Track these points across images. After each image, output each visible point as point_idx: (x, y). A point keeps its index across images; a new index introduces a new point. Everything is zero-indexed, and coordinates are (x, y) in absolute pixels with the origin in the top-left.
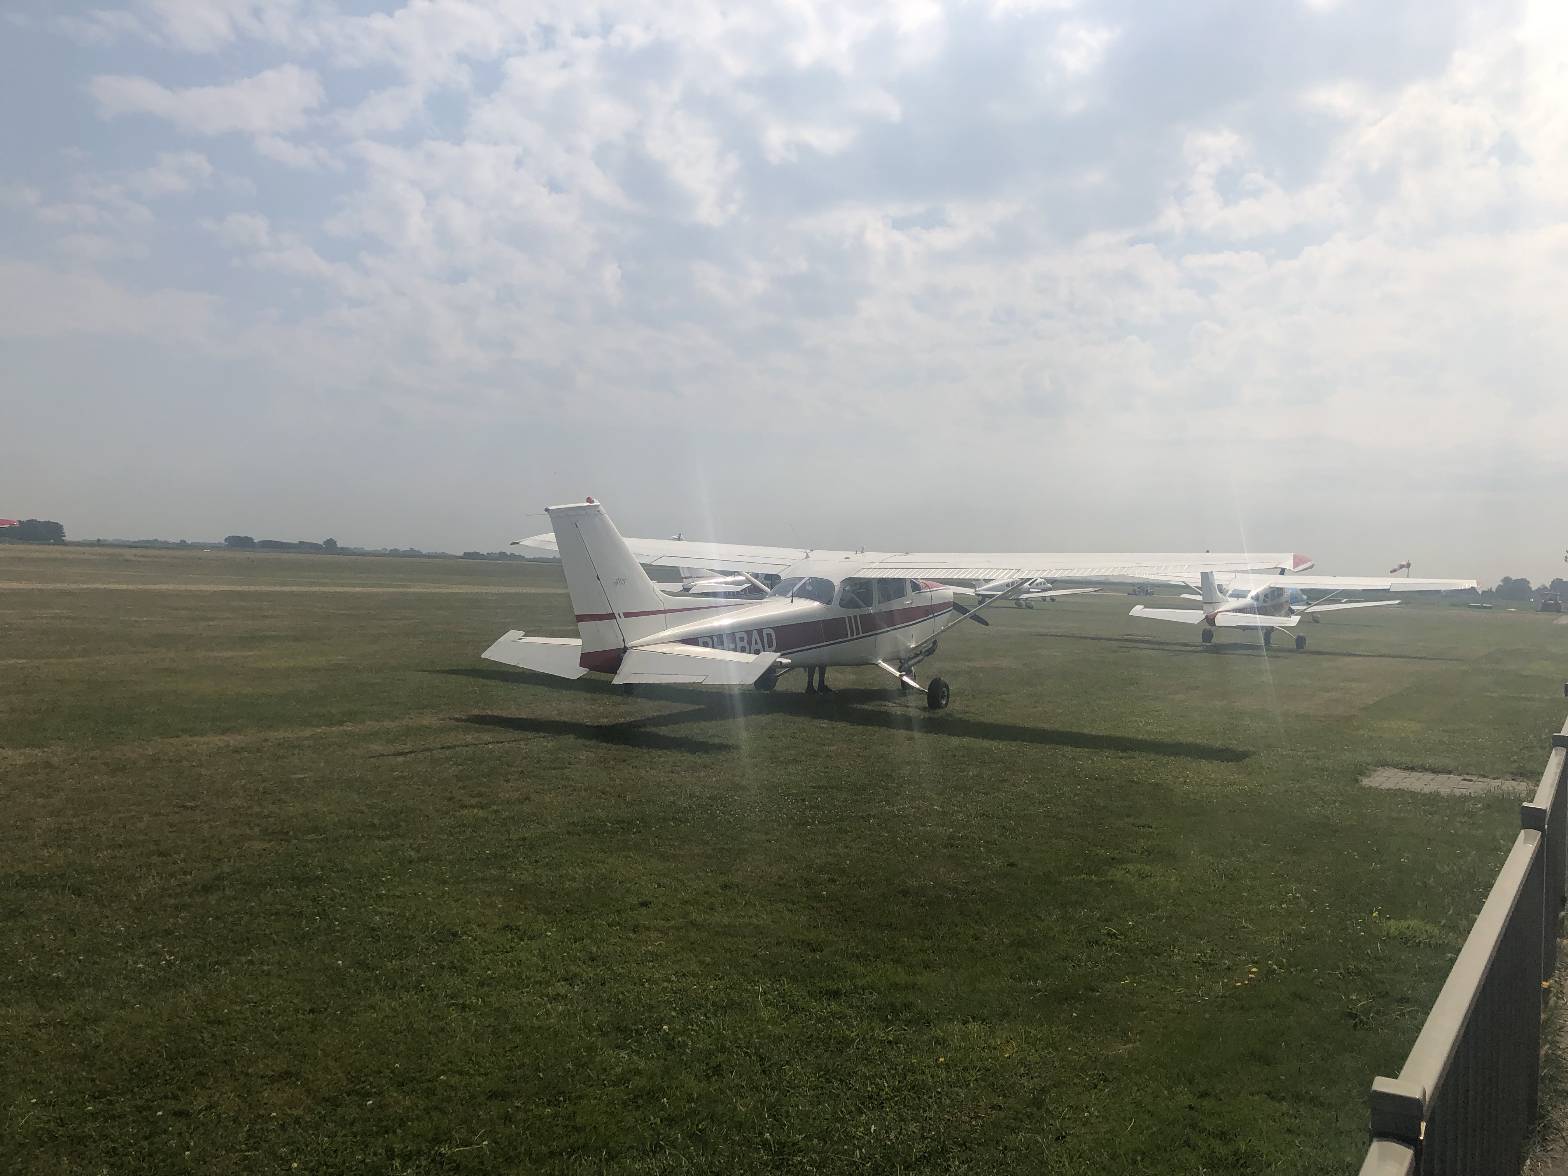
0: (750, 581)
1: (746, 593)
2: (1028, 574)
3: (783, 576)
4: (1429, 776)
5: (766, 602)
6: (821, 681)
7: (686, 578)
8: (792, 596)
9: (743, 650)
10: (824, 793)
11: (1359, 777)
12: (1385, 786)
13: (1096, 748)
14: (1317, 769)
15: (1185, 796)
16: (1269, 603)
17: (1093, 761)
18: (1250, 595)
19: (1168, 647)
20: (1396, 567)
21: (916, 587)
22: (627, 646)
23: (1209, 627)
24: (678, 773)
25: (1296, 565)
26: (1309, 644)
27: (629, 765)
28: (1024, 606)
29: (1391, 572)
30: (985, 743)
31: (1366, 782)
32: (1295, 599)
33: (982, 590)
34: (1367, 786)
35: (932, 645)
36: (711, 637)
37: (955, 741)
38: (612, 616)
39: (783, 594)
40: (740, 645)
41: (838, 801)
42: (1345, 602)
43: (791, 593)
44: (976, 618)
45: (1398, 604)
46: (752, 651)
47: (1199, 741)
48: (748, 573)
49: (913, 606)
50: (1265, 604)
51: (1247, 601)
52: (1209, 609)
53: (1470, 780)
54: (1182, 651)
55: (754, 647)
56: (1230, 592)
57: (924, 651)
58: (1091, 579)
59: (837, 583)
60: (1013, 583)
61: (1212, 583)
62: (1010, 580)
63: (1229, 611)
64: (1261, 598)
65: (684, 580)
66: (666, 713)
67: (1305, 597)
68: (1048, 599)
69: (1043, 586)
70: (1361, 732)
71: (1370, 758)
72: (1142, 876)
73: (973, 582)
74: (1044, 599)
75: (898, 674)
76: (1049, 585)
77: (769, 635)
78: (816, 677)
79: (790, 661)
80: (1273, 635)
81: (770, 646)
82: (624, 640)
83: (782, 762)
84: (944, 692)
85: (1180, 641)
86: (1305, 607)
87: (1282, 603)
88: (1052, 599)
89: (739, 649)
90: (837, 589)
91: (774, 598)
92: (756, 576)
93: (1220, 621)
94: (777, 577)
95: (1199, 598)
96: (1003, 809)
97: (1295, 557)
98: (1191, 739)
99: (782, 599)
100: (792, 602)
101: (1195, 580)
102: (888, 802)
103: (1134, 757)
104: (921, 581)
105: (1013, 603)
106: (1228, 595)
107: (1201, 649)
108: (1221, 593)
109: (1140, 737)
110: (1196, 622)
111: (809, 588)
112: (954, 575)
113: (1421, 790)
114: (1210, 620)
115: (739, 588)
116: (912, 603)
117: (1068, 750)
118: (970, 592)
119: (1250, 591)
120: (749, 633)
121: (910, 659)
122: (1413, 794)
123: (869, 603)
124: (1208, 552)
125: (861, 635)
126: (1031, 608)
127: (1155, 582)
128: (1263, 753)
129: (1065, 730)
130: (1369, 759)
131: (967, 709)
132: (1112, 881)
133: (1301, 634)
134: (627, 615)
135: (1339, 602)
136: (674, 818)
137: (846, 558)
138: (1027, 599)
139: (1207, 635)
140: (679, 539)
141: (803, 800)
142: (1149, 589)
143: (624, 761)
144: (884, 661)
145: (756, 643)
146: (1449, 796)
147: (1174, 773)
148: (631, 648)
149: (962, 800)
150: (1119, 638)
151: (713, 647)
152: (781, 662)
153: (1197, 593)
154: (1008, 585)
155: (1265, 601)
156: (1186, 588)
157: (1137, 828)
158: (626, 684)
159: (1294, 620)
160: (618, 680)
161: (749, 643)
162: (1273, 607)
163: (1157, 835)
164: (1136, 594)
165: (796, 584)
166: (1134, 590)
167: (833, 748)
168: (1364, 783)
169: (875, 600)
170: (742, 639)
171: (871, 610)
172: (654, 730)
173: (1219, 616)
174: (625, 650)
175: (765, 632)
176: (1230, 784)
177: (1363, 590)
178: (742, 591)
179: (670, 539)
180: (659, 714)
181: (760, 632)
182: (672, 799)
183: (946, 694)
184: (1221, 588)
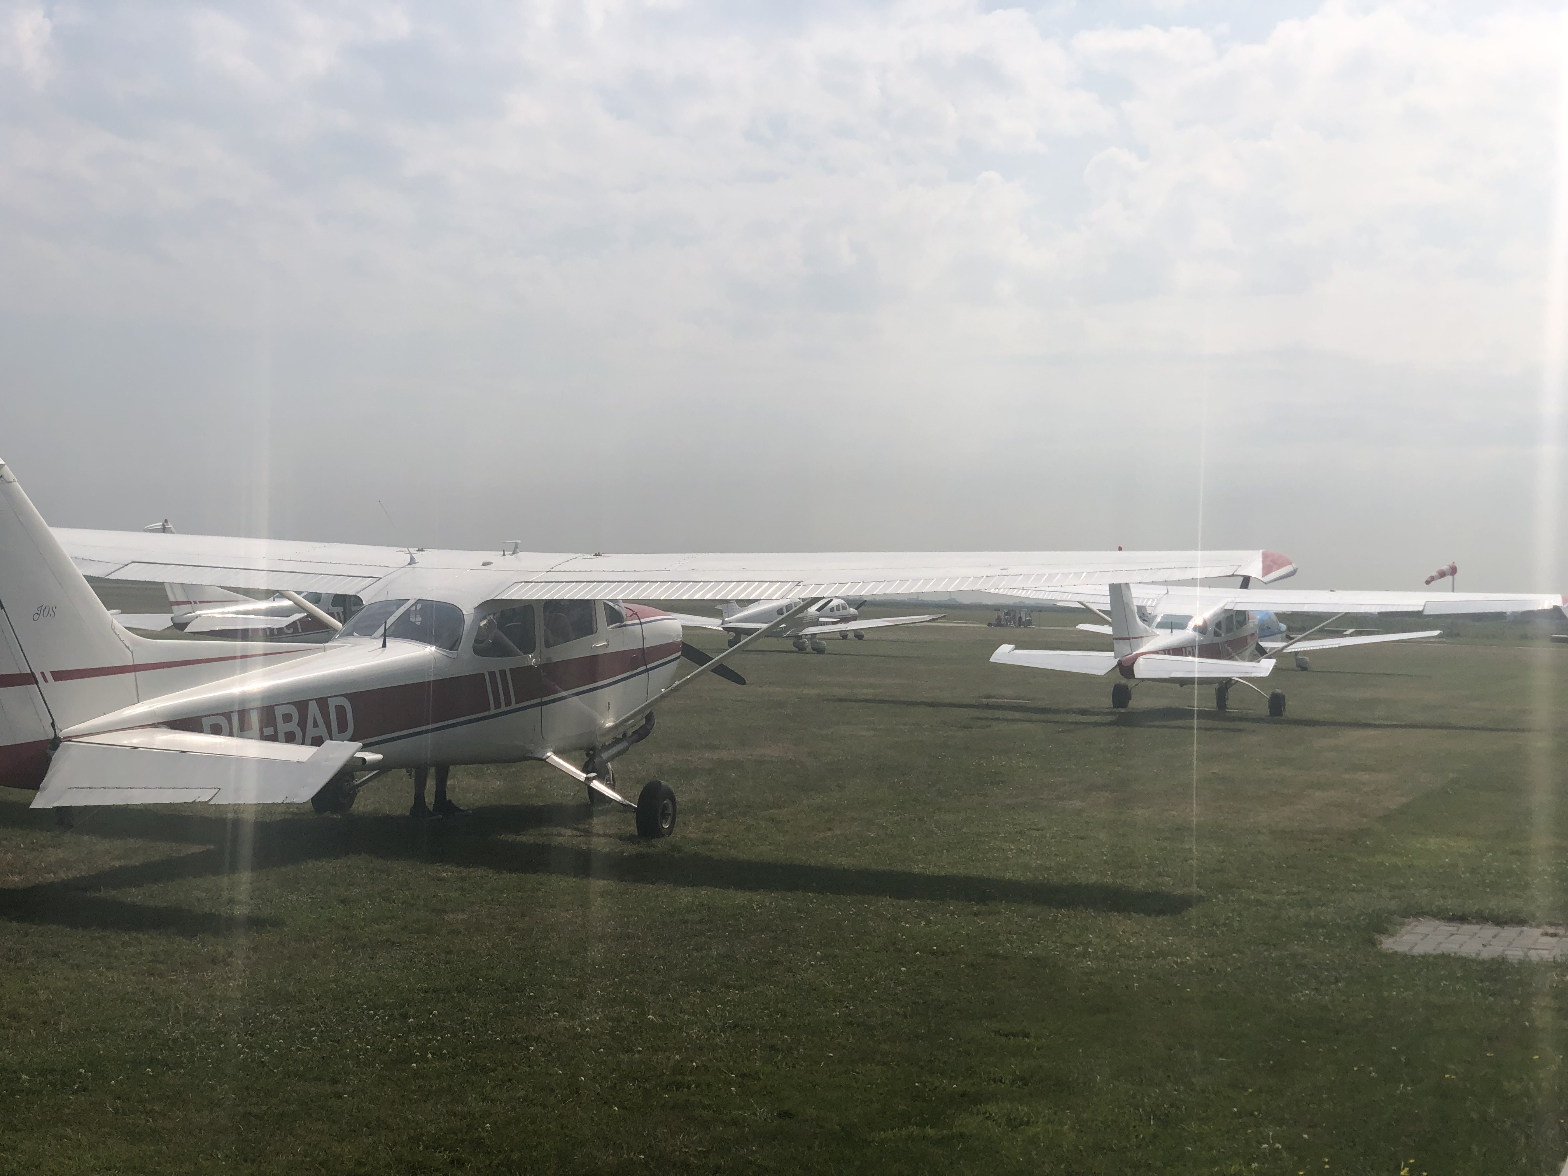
0: (303, 609)
1: (296, 631)
2: (813, 590)
3: (367, 598)
4: (1488, 931)
5: (335, 647)
6: (441, 792)
7: (178, 603)
8: (385, 635)
9: (290, 738)
10: (444, 1001)
11: (1377, 936)
12: (1421, 949)
13: (932, 900)
14: (1306, 925)
15: (1085, 978)
16: (1224, 636)
17: (929, 922)
18: (1191, 624)
19: (1057, 717)
20: (1434, 574)
21: (614, 615)
22: (61, 735)
23: (1123, 681)
24: (161, 975)
25: (1267, 570)
26: (1292, 707)
27: (64, 962)
28: (809, 649)
29: (1428, 582)
30: (740, 897)
31: (1388, 944)
32: (1267, 630)
33: (736, 619)
34: (1391, 951)
35: (644, 722)
36: (228, 716)
37: (685, 896)
38: (29, 679)
39: (367, 631)
40: (283, 728)
41: (470, 1013)
42: (1351, 635)
43: (381, 630)
44: (722, 670)
45: (1439, 636)
46: (308, 739)
47: (1108, 880)
48: (299, 593)
49: (610, 650)
50: (1217, 640)
51: (1188, 634)
52: (1124, 648)
53: (1555, 935)
54: (1077, 723)
55: (311, 732)
56: (1159, 619)
57: (630, 733)
58: (925, 598)
59: (468, 609)
60: (789, 607)
61: (1128, 604)
62: (784, 602)
63: (1156, 652)
64: (1210, 629)
65: (175, 608)
66: (136, 861)
67: (1283, 627)
68: (851, 636)
69: (842, 612)
70: (1379, 858)
71: (1393, 902)
72: (1014, 1124)
73: (719, 607)
74: (844, 635)
75: (582, 776)
76: (852, 611)
77: (340, 710)
78: (431, 785)
79: (379, 757)
80: (1231, 693)
81: (342, 728)
82: (53, 724)
83: (364, 946)
84: (665, 807)
85: (1075, 706)
86: (1284, 644)
87: (1245, 638)
88: (859, 635)
89: (281, 736)
90: (468, 620)
91: (350, 639)
92: (316, 598)
93: (1143, 669)
94: (357, 600)
95: (1107, 630)
96: (770, 1015)
97: (1265, 557)
98: (1094, 878)
99: (366, 640)
100: (384, 645)
101: (1101, 601)
102: (563, 1013)
103: (999, 913)
104: (623, 605)
105: (789, 645)
106: (1155, 624)
107: (1110, 718)
108: (1144, 620)
109: (1008, 875)
110: (1102, 672)
111: (418, 620)
112: (683, 594)
113: (1478, 955)
114: (1125, 668)
115: (284, 622)
116: (606, 646)
117: (885, 904)
118: (713, 623)
119: (1190, 618)
120: (302, 706)
121: (606, 748)
122: (1464, 962)
123: (528, 647)
124: (1120, 549)
125: (514, 706)
126: (819, 651)
127: (1033, 603)
128: (1216, 898)
129: (881, 868)
130: (1393, 905)
131: (708, 836)
132: (962, 1135)
133: (1278, 691)
134: (59, 676)
135: (1338, 634)
136: (152, 1062)
137: (484, 564)
138: (814, 635)
139: (1121, 695)
140: (164, 530)
141: (405, 1016)
142: (1023, 614)
143: (56, 955)
144: (556, 753)
145: (316, 725)
146: (1521, 962)
147: (1067, 938)
148: (68, 739)
149: (698, 1001)
150: (974, 702)
151: (231, 734)
152: (364, 760)
153: (1102, 622)
154: (780, 611)
155: (1216, 634)
156: (1086, 613)
157: (1004, 1039)
158: (58, 809)
159: (1265, 667)
160: (40, 802)
161: (302, 724)
162: (1230, 643)
163: (1038, 1049)
164: (1001, 625)
165: (392, 613)
166: (999, 619)
167: (461, 916)
168: (1384, 946)
169: (540, 639)
170: (287, 718)
171: (532, 660)
172: (112, 894)
173: (1140, 661)
174: (55, 743)
175: (332, 703)
176: (1163, 954)
177: (1380, 614)
178: (288, 627)
179: (146, 531)
180: (123, 863)
181: (322, 703)
182: (150, 1023)
183: (670, 811)
184: (1142, 611)
